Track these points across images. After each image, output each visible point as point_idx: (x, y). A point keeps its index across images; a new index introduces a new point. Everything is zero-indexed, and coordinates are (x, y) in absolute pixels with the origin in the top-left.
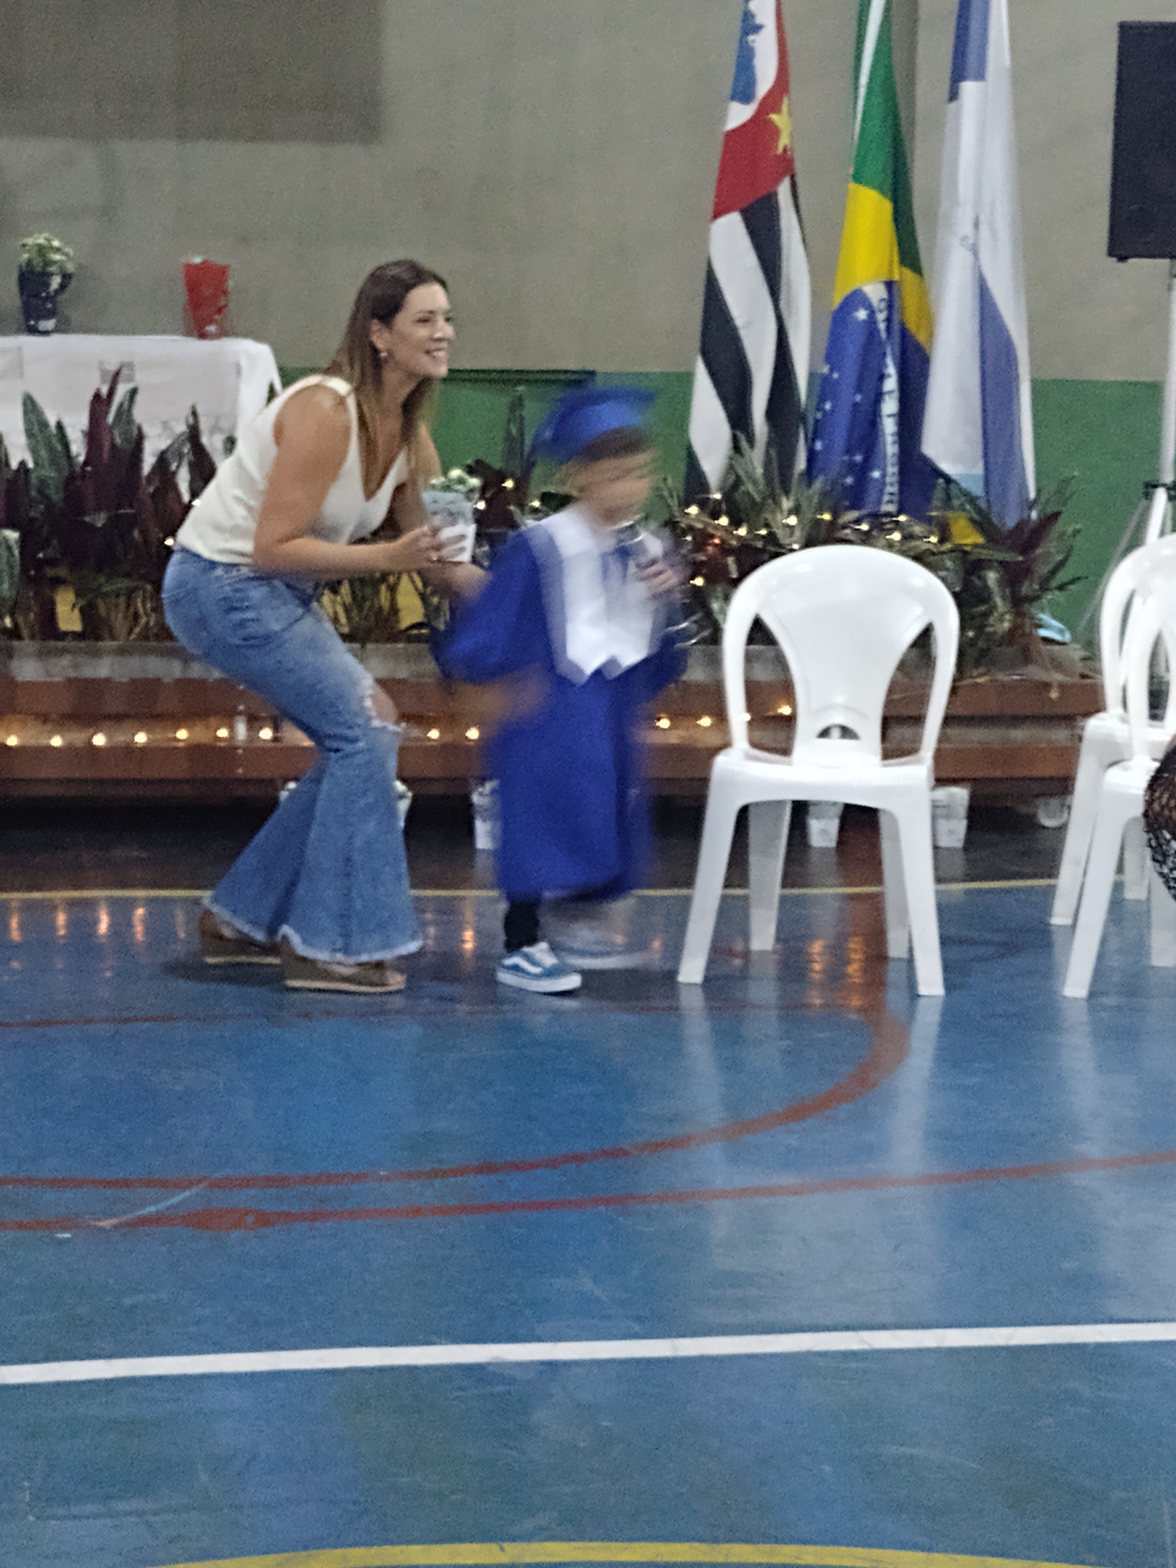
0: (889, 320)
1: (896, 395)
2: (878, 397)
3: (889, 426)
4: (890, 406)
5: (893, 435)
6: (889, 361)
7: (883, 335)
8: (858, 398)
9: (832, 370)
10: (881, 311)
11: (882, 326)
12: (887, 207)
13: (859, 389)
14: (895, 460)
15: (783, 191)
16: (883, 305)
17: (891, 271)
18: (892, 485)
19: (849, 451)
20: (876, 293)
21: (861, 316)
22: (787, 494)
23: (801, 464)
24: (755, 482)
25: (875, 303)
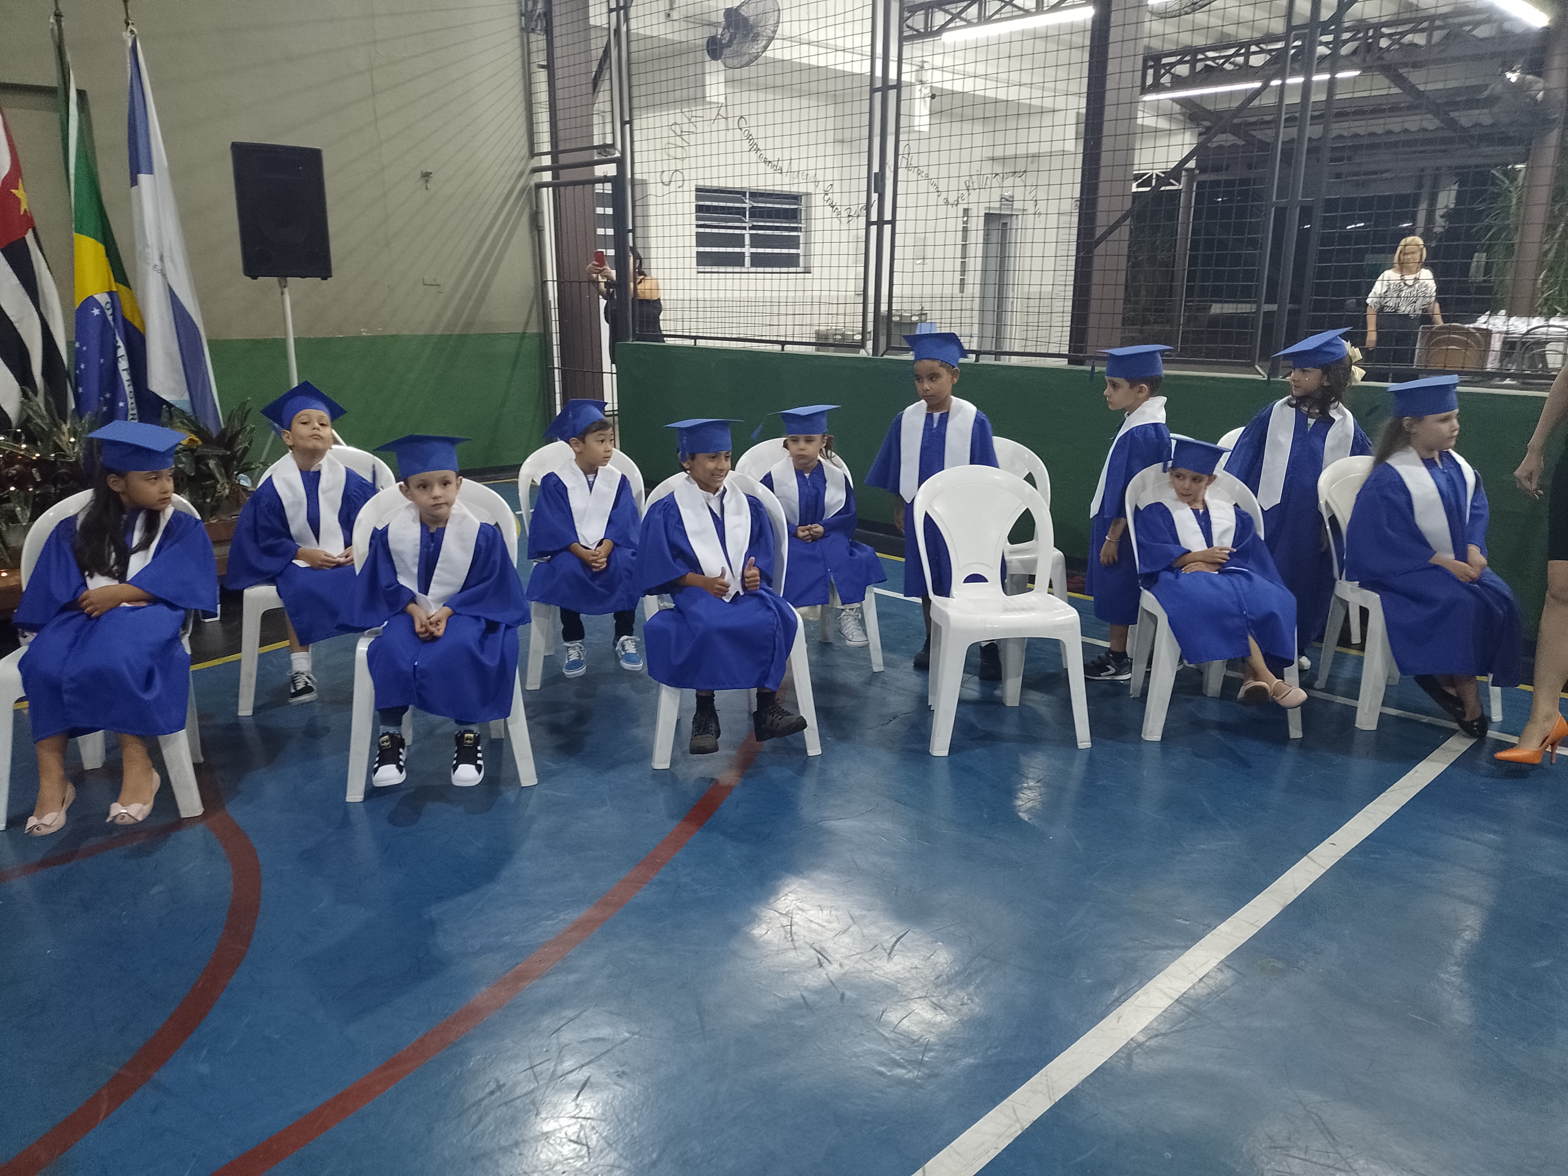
0: (113, 314)
1: (126, 358)
2: (115, 360)
3: (125, 376)
4: (123, 364)
5: (128, 381)
6: (118, 338)
7: (112, 323)
8: (102, 361)
9: (81, 346)
10: (108, 309)
11: (110, 318)
12: (101, 247)
13: (102, 356)
14: (132, 395)
15: (30, 237)
16: (109, 306)
17: (110, 285)
18: (132, 409)
19: (101, 393)
20: (103, 299)
21: (96, 312)
22: (66, 423)
23: (72, 405)
24: (42, 417)
25: (103, 305)
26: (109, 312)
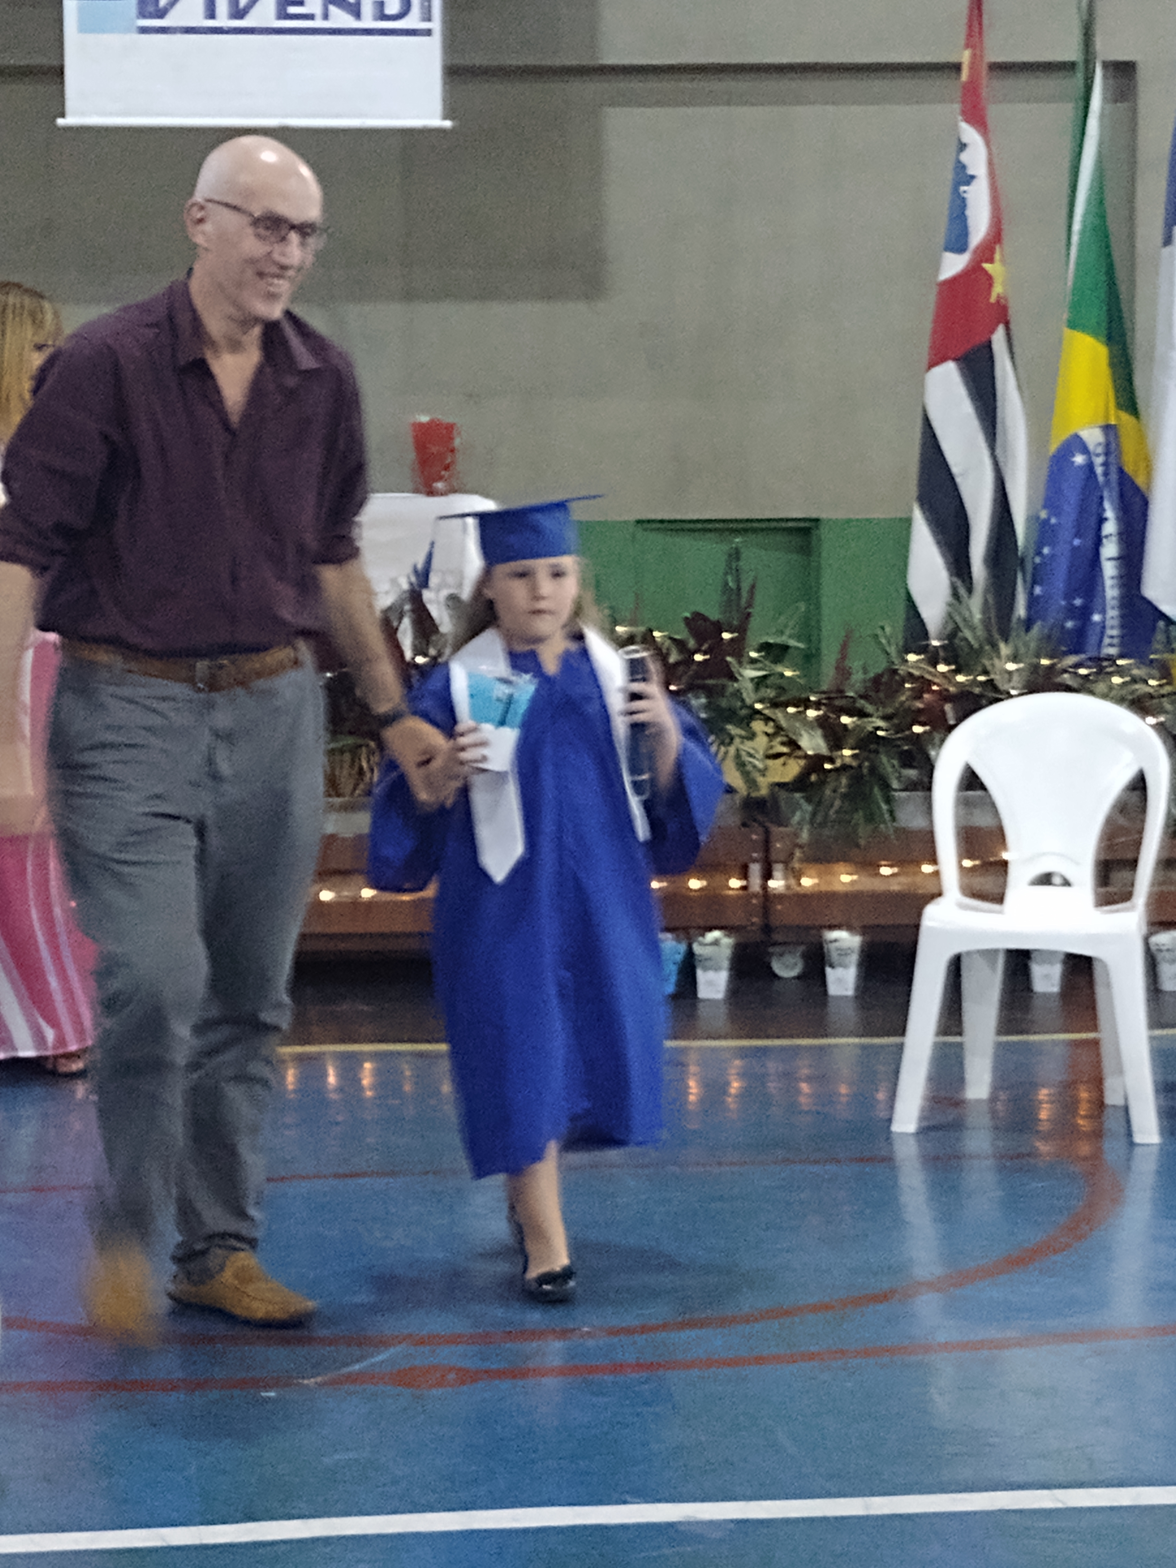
0: (1105, 464)
1: (1115, 538)
2: (1098, 541)
3: (1109, 570)
4: (1110, 550)
5: (1113, 578)
6: (1107, 505)
7: (1101, 479)
8: (1077, 542)
9: (1050, 515)
10: (1098, 455)
11: (1100, 470)
12: (1103, 352)
13: (1078, 533)
14: (1115, 603)
15: (998, 339)
16: (1100, 450)
17: (1107, 416)
18: (1112, 627)
19: (1069, 596)
20: (1093, 437)
21: (1079, 459)
22: (1006, 641)
23: (1021, 610)
24: (973, 628)
25: (1091, 447)
26: (1099, 461)
